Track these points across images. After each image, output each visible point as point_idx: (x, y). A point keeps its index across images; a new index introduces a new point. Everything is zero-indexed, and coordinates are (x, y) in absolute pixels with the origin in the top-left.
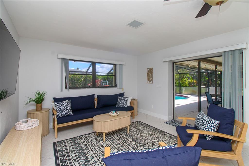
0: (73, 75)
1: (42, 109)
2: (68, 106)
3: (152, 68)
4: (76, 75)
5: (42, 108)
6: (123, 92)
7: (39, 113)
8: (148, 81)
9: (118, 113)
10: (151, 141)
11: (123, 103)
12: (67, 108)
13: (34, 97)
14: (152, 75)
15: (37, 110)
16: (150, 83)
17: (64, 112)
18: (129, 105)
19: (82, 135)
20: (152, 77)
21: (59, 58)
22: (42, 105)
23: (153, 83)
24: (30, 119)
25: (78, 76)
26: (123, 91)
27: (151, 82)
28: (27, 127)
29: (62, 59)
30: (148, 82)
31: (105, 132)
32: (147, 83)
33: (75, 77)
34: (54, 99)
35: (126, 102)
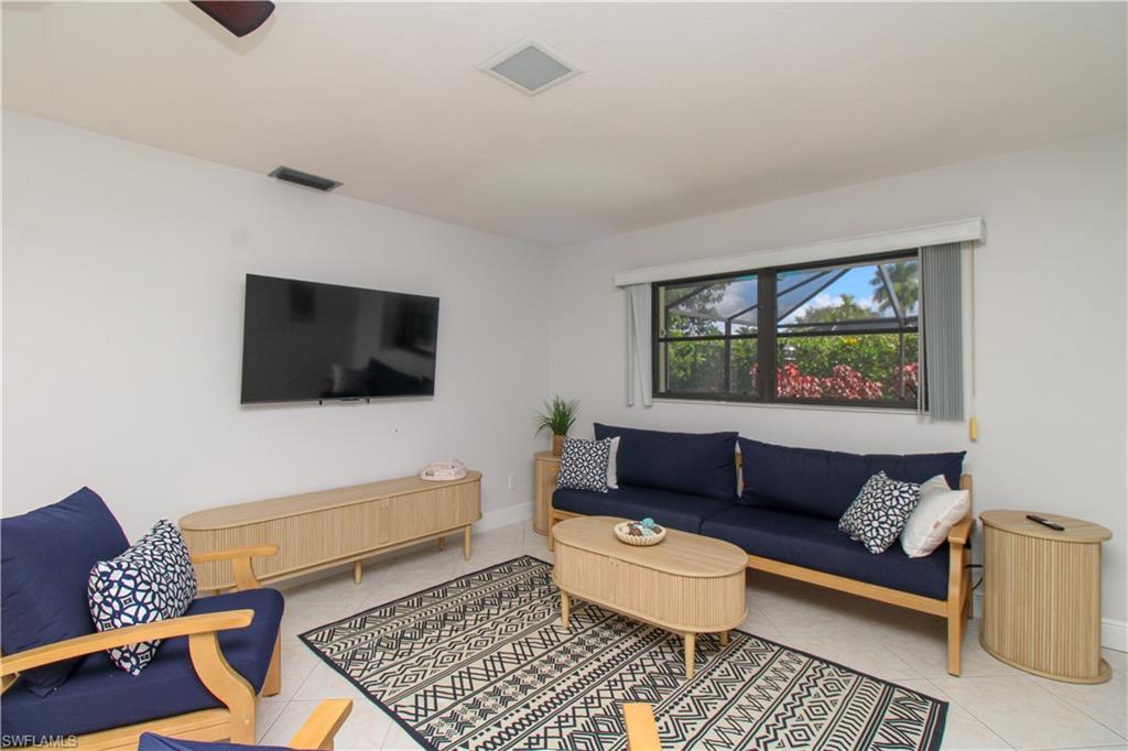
6: (959, 451)
12: (585, 463)
17: (573, 475)
18: (913, 545)
34: (597, 426)
35: (884, 519)
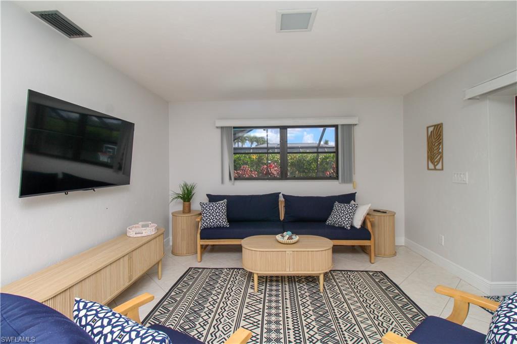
0: (301, 154)
1: (191, 211)
2: (219, 209)
3: (442, 124)
4: (305, 154)
5: (191, 209)
6: (354, 192)
7: (180, 217)
8: (430, 163)
9: (296, 238)
10: (360, 333)
11: (341, 217)
12: (218, 214)
13: (180, 192)
14: (441, 146)
15: (184, 212)
16: (435, 169)
17: (212, 221)
18: (358, 224)
19: (232, 267)
20: (440, 150)
21: (217, 127)
22: (190, 204)
23: (442, 169)
24: (150, 222)
25: (310, 155)
26: (354, 188)
27: (439, 166)
28: (136, 234)
29: (222, 128)
30: (431, 166)
31: (257, 272)
32: (428, 169)
33: (304, 158)
34: (208, 195)
35: (349, 217)
